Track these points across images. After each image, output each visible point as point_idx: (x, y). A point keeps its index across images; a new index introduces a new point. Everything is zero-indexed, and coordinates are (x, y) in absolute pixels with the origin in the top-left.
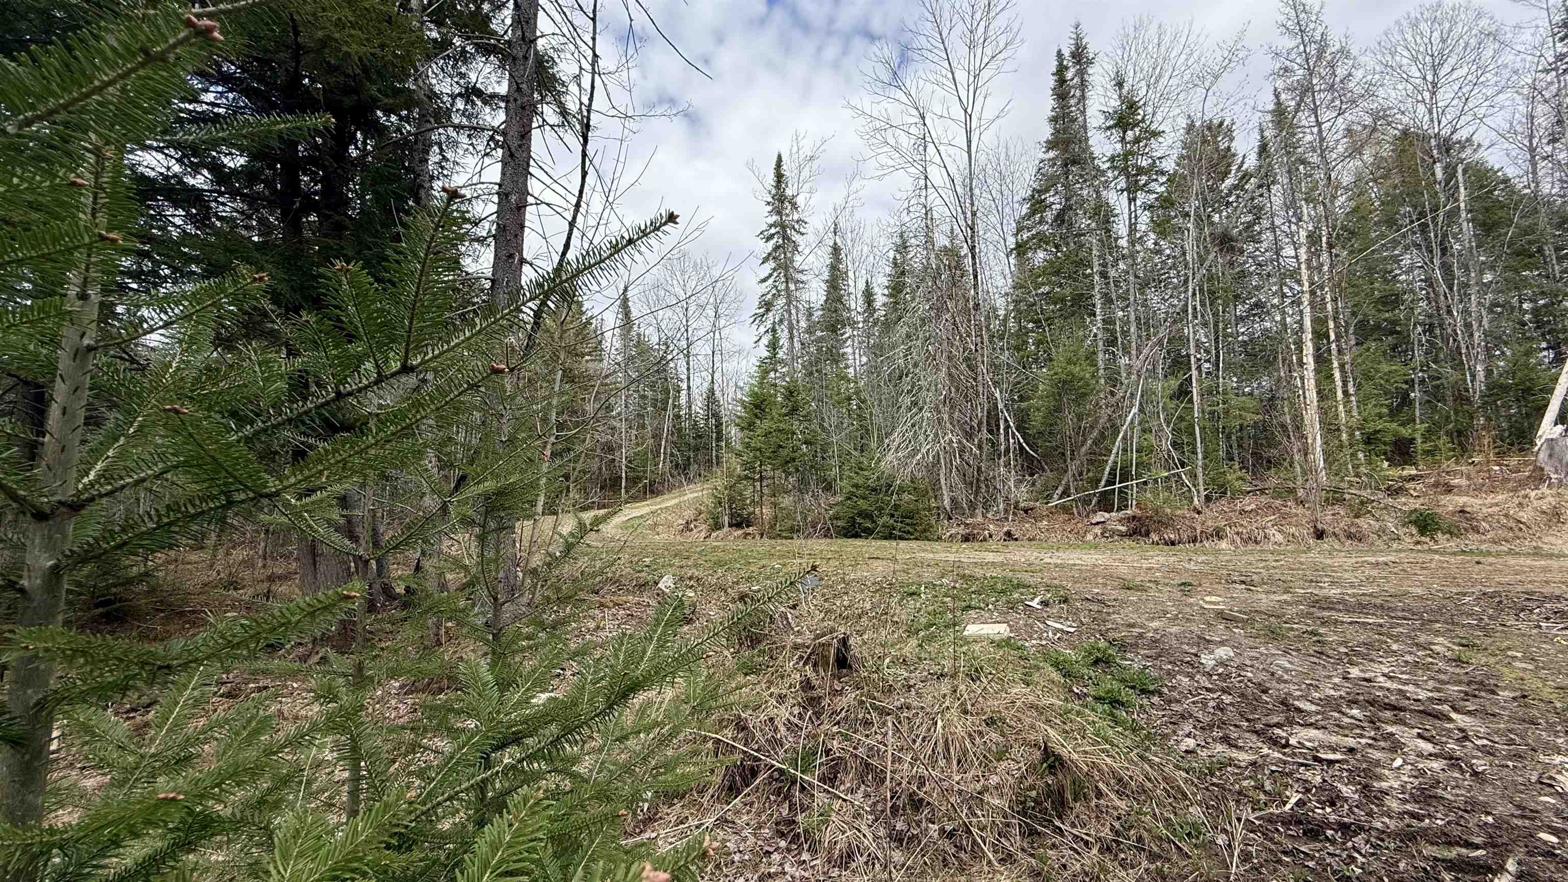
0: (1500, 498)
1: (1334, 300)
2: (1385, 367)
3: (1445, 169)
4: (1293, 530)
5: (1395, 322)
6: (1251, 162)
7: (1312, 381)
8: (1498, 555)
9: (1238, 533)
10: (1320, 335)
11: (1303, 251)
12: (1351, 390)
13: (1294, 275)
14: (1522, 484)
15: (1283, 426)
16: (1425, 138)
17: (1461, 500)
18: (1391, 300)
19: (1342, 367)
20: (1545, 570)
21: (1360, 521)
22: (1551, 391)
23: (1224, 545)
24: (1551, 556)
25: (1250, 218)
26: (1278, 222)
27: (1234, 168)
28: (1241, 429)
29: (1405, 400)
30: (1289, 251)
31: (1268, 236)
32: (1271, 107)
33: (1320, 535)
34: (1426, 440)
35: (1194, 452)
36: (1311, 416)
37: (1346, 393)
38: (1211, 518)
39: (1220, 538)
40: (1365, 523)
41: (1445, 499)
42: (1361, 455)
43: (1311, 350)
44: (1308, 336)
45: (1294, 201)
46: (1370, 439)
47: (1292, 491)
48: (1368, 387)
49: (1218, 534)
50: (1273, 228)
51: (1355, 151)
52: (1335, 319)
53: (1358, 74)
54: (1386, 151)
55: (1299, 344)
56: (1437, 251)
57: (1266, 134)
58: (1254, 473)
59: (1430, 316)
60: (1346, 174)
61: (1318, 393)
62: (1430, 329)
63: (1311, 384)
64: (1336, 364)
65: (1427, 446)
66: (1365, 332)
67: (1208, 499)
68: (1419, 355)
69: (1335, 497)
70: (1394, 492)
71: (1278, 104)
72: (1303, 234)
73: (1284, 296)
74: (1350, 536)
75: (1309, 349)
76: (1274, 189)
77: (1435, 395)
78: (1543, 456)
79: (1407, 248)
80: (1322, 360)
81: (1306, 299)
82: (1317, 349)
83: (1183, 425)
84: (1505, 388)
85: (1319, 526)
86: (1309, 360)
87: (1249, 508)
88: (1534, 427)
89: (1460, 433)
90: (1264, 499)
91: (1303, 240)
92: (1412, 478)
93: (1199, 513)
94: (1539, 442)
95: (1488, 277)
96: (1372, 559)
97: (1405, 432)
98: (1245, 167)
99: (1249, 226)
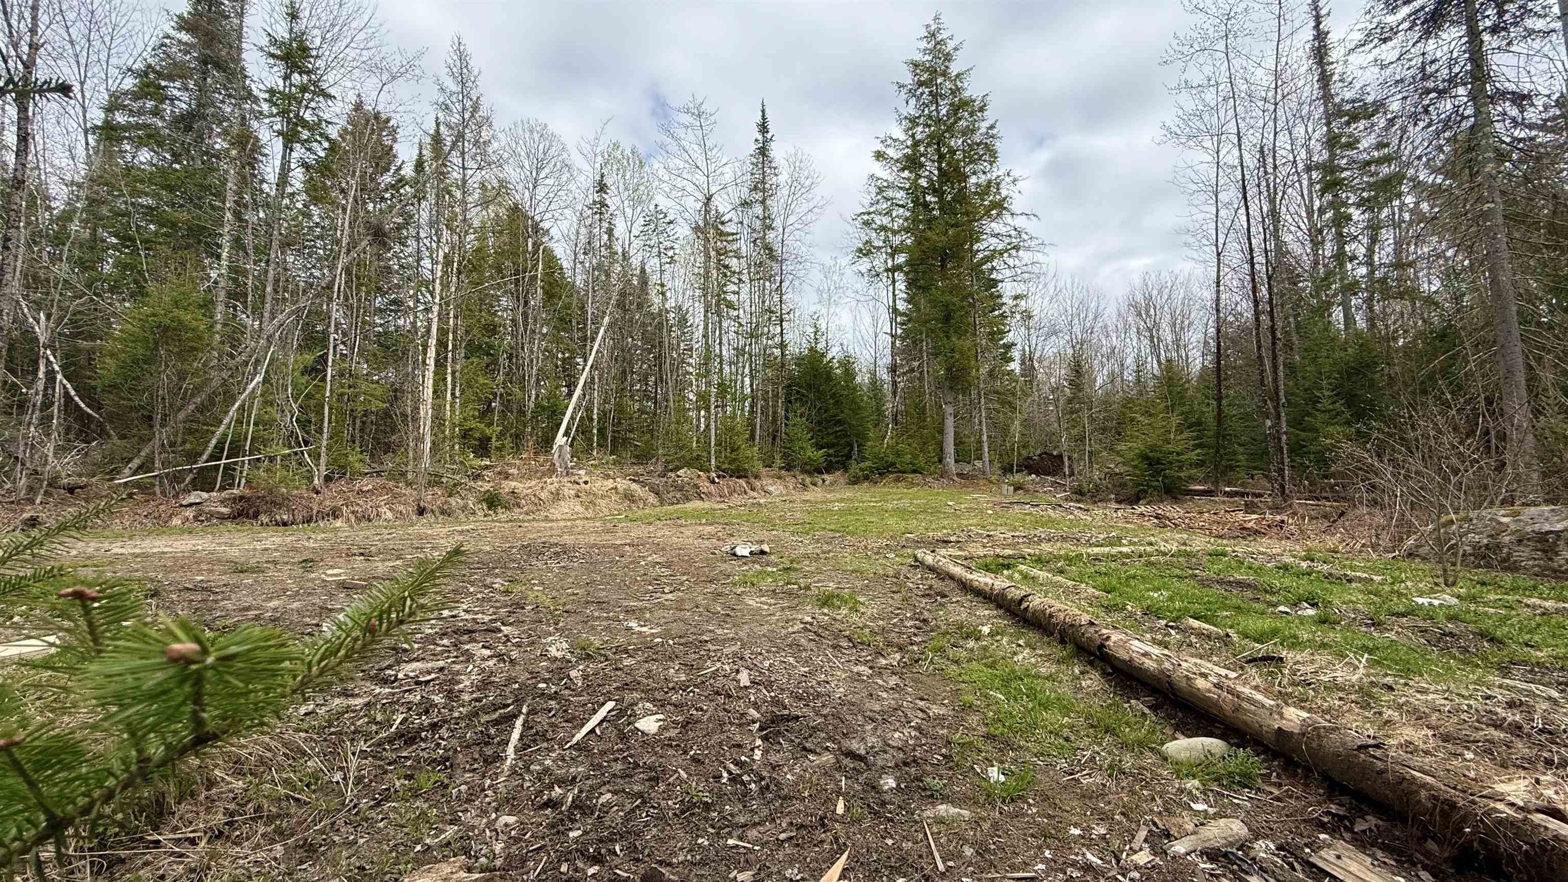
0: (533, 483)
1: (456, 317)
2: (481, 380)
3: (534, 244)
4: (401, 508)
5: (491, 347)
6: (408, 171)
7: (431, 381)
8: (529, 521)
9: (353, 512)
10: (442, 344)
11: (440, 267)
12: (458, 394)
13: (428, 284)
14: (544, 474)
15: (404, 415)
16: (526, 217)
17: (513, 484)
18: (492, 329)
19: (453, 373)
20: (551, 528)
21: (452, 501)
22: (564, 414)
23: (338, 523)
24: (552, 521)
25: (400, 220)
26: (422, 235)
27: (393, 168)
28: (365, 415)
29: (489, 410)
30: (427, 263)
31: (411, 242)
32: (432, 132)
33: (421, 512)
34: (498, 439)
35: (320, 431)
36: (426, 411)
37: (453, 394)
38: (329, 498)
39: (336, 517)
40: (454, 501)
41: (505, 483)
42: (457, 447)
43: (434, 355)
44: (433, 342)
45: (438, 222)
46: (465, 435)
47: (403, 474)
48: (469, 392)
49: (335, 513)
50: (418, 238)
51: (485, 203)
52: (455, 332)
53: (495, 145)
54: (502, 212)
55: (425, 347)
56: (522, 301)
57: (424, 152)
58: (372, 456)
59: (512, 348)
60: (476, 216)
61: (435, 392)
62: (510, 357)
63: (430, 383)
64: (449, 371)
65: (498, 444)
66: (473, 349)
67: (328, 479)
68: (501, 378)
69: (435, 481)
70: (477, 477)
71: (437, 131)
72: (441, 253)
73: (418, 301)
74: (443, 512)
75: (432, 353)
76: (424, 204)
77: (507, 406)
78: (556, 456)
79: (506, 292)
80: (440, 364)
81: (436, 309)
82: (438, 354)
83: (312, 402)
84: (544, 408)
85: (422, 504)
86: (431, 362)
87: (365, 489)
88: (554, 438)
89: (517, 436)
90: (379, 481)
91: (441, 259)
92: (487, 467)
93: (317, 493)
94: (555, 447)
95: (545, 330)
96: (459, 528)
97: (488, 431)
98: (402, 172)
99: (399, 228)
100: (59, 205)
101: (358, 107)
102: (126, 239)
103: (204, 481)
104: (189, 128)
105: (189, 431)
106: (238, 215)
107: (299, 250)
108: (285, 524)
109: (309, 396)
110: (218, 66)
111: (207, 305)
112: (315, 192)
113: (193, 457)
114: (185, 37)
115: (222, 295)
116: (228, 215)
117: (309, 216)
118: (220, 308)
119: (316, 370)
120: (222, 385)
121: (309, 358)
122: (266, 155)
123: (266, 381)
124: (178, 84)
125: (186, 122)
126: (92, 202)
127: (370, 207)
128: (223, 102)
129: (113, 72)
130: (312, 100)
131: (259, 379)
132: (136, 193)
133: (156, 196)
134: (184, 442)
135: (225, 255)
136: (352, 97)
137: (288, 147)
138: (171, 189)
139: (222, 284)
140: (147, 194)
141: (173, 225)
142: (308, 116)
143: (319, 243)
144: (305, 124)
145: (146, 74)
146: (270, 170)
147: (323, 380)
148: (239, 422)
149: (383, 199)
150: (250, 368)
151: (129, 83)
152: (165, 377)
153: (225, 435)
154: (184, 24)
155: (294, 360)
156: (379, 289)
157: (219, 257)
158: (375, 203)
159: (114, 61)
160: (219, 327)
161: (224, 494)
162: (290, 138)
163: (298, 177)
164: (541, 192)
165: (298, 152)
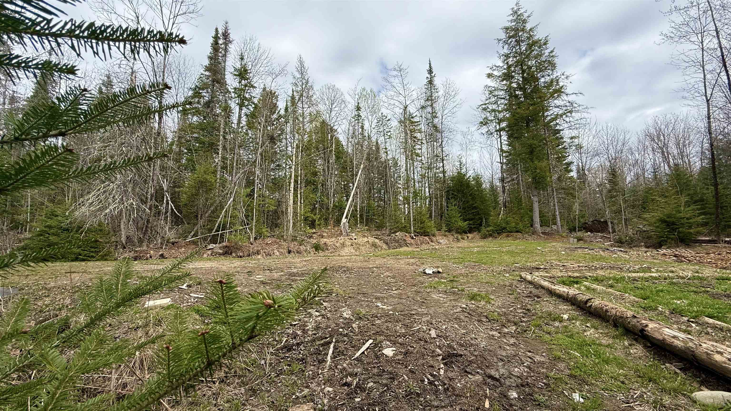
0: (333, 239)
1: (301, 170)
2: (311, 196)
3: (331, 136)
4: (282, 250)
5: (315, 181)
6: (282, 112)
7: (292, 197)
8: (332, 256)
9: (264, 252)
10: (296, 181)
11: (295, 150)
12: (302, 202)
13: (290, 157)
14: (338, 236)
15: (282, 212)
16: (328, 125)
17: (325, 240)
18: (315, 174)
19: (301, 193)
20: (342, 260)
21: (301, 247)
22: (345, 209)
23: (259, 257)
24: (342, 256)
25: (279, 132)
26: (288, 137)
27: (277, 112)
28: (268, 212)
29: (315, 208)
30: (290, 149)
31: (284, 141)
32: (291, 95)
33: (289, 252)
34: (319, 220)
35: (252, 219)
36: (290, 210)
37: (301, 202)
38: (256, 246)
39: (258, 254)
40: (302, 248)
41: (322, 240)
42: (302, 225)
43: (293, 186)
44: (292, 181)
45: (294, 131)
46: (306, 219)
47: (282, 236)
48: (307, 201)
49: (258, 253)
50: (286, 139)
51: (311, 122)
52: (301, 176)
53: (315, 97)
54: (318, 124)
55: (290, 183)
56: (327, 161)
57: (288, 104)
58: (271, 229)
59: (323, 181)
60: (308, 127)
61: (294, 202)
62: (322, 185)
63: (292, 198)
64: (299, 192)
65: (319, 223)
66: (308, 183)
67: (255, 239)
68: (319, 194)
69: (294, 239)
70: (311, 237)
71: (293, 95)
72: (295, 144)
73: (287, 164)
74: (298, 252)
75: (292, 185)
76: (288, 124)
77: (322, 206)
78: (342, 227)
79: (320, 158)
80: (295, 190)
81: (293, 167)
82: (294, 186)
83: (250, 208)
84: (337, 206)
85: (290, 249)
86: (292, 189)
87: (269, 242)
88: (341, 219)
89: (326, 219)
90: (274, 239)
91: (295, 146)
92: (314, 233)
93: (252, 244)
94: (342, 223)
95: (336, 173)
96: (305, 259)
97: (315, 217)
98: (280, 113)
99: (279, 135)
100: (170, 140)
101: (264, 89)
102: (189, 150)
103: (214, 240)
104: (209, 107)
105: (209, 221)
106: (224, 137)
107: (244, 148)
108: (241, 257)
109: (249, 206)
110: (218, 82)
111: (214, 172)
112: (250, 125)
113: (210, 230)
114: (207, 73)
115: (219, 167)
116: (221, 137)
117: (247, 134)
118: (219, 173)
119: (251, 195)
120: (220, 202)
121: (249, 190)
122: (233, 113)
123: (234, 200)
124: (205, 91)
125: (208, 104)
126: (180, 138)
127: (269, 128)
128: (219, 95)
129: (186, 90)
130: (248, 90)
131: (232, 199)
132: (193, 133)
133: (199, 133)
134: (207, 225)
135: (220, 153)
136: (262, 86)
137: (241, 109)
138: (203, 130)
139: (219, 164)
140: (195, 133)
141: (204, 143)
142: (247, 96)
143: (251, 145)
144: (246, 99)
145: (195, 89)
146: (235, 119)
147: (253, 199)
148: (225, 217)
149: (273, 124)
150: (229, 195)
151: (191, 93)
152: (201, 201)
153: (221, 222)
154: (207, 69)
155: (244, 191)
156: (272, 161)
157: (218, 154)
158: (270, 126)
159: (186, 86)
160: (218, 180)
161: (221, 245)
162: (241, 105)
163: (244, 119)
164: (333, 113)
165: (244, 110)
